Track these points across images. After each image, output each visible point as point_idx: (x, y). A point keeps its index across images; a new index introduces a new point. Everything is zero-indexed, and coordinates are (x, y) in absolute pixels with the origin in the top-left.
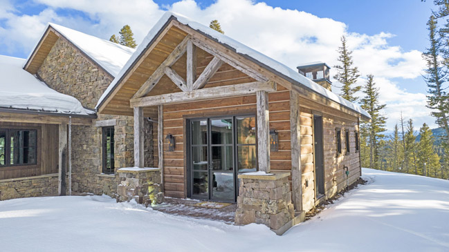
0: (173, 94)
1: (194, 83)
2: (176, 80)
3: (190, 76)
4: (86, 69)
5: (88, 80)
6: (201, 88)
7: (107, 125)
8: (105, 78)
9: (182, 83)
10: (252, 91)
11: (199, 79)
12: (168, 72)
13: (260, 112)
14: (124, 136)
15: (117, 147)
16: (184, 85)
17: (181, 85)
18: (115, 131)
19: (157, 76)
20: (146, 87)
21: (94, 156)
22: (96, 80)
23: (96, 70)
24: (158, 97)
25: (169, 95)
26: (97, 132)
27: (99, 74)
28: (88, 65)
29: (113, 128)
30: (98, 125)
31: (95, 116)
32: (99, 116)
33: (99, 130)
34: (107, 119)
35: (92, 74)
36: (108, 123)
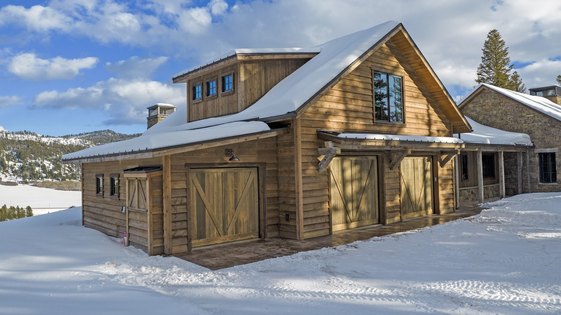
4: (520, 114)
5: (523, 122)
7: (548, 152)
8: (543, 120)
18: (557, 156)
21: (533, 172)
22: (533, 122)
23: (532, 115)
26: (534, 156)
27: (536, 119)
28: (521, 112)
29: (553, 155)
30: (536, 152)
31: (534, 147)
32: (537, 146)
33: (538, 155)
34: (547, 148)
35: (527, 118)
36: (548, 150)
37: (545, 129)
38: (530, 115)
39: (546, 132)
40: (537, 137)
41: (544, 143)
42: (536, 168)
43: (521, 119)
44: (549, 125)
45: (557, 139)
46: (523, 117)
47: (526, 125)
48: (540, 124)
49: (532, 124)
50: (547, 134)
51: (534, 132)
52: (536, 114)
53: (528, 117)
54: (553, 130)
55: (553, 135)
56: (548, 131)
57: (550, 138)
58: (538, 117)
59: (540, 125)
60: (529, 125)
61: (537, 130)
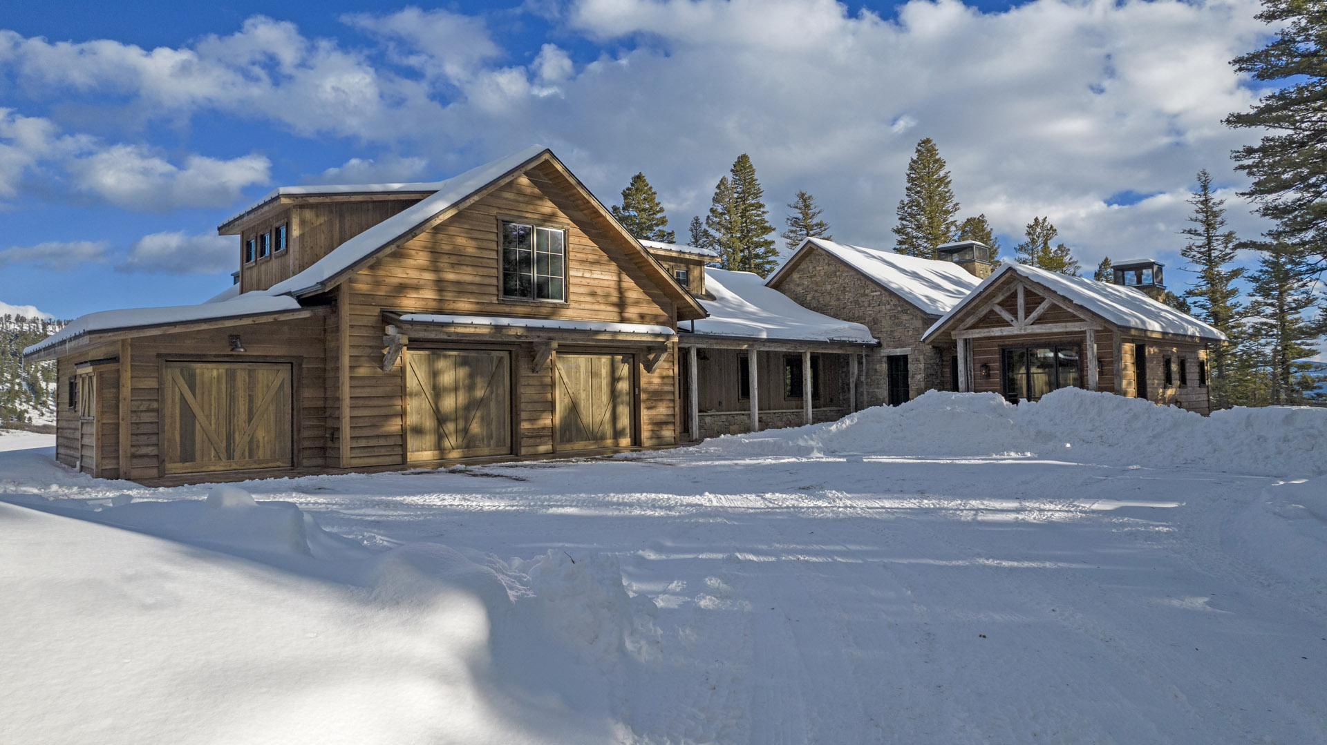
0: (1003, 328)
1: (1026, 318)
2: (1007, 316)
3: (1021, 313)
4: (863, 292)
5: (866, 304)
6: (1032, 324)
7: (898, 354)
8: (892, 303)
9: (1013, 319)
10: (1082, 329)
11: (1031, 316)
12: (998, 309)
13: (1090, 345)
14: (922, 366)
15: (913, 377)
16: (1015, 321)
17: (1012, 321)
18: (910, 360)
19: (984, 311)
20: (971, 320)
21: (878, 388)
22: (879, 305)
23: (878, 293)
24: (986, 330)
25: (999, 329)
26: (881, 362)
27: (883, 299)
28: (864, 287)
29: (905, 358)
30: (882, 354)
31: (879, 345)
32: (884, 345)
33: (885, 359)
34: (898, 348)
35: (871, 298)
36: (898, 352)
37: (895, 316)
38: (875, 293)
39: (896, 321)
40: (885, 330)
41: (892, 340)
42: (883, 381)
43: (863, 299)
44: (899, 309)
45: (910, 333)
46: (867, 295)
47: (871, 308)
48: (888, 307)
49: (877, 308)
50: (898, 325)
51: (881, 322)
52: (883, 292)
53: (873, 296)
54: (905, 317)
55: (905, 326)
56: (898, 319)
57: (901, 331)
58: (886, 297)
59: (889, 310)
60: (874, 309)
61: (885, 317)
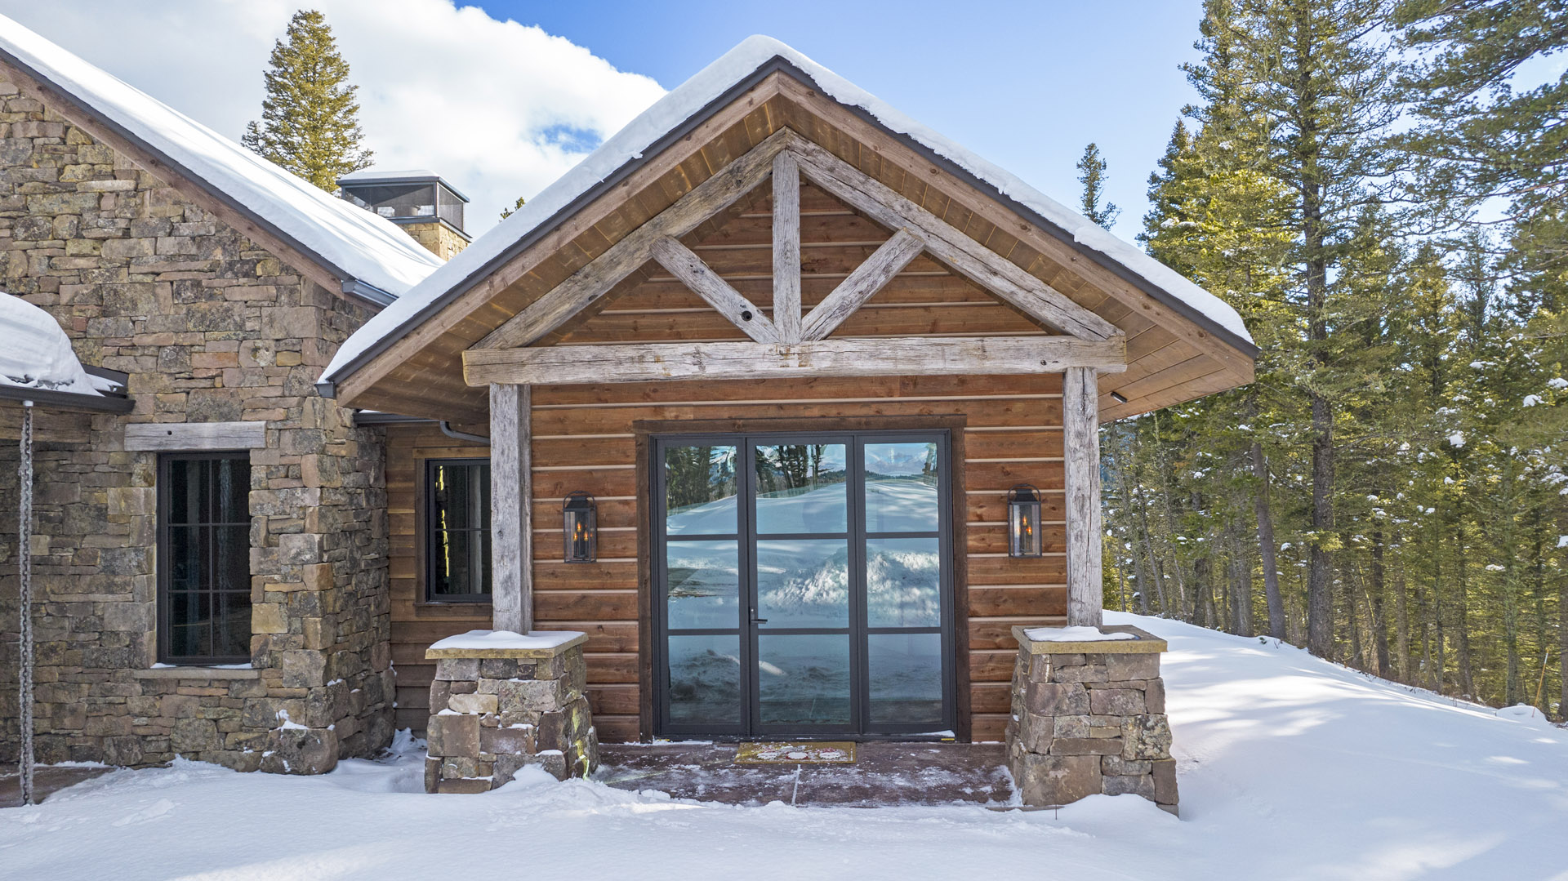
0: (705, 348)
2: (724, 298)
3: (787, 286)
4: (48, 171)
5: (64, 226)
6: (836, 334)
7: (207, 446)
8: (185, 230)
9: (752, 308)
10: (1052, 367)
11: (833, 300)
13: (1079, 435)
14: (310, 499)
15: (269, 544)
16: (758, 317)
17: (747, 316)
18: (257, 474)
19: (621, 264)
21: (110, 588)
22: (126, 234)
24: (629, 351)
26: (124, 476)
27: (148, 209)
28: (55, 154)
29: (240, 462)
30: (133, 445)
31: (120, 403)
32: (145, 403)
33: (148, 465)
34: (205, 419)
35: (92, 203)
36: (208, 435)
37: (197, 284)
38: (109, 184)
39: (203, 305)
40: (148, 340)
41: (184, 384)
42: (132, 559)
43: (52, 204)
44: (219, 255)
45: (265, 359)
46: (72, 189)
47: (86, 246)
48: (168, 245)
49: (116, 249)
50: (209, 324)
51: (135, 305)
52: (150, 176)
53: (101, 196)
54: (242, 292)
55: (240, 327)
56: (211, 297)
57: (223, 347)
58: (158, 200)
59: (171, 259)
60: (104, 252)
61: (151, 288)
